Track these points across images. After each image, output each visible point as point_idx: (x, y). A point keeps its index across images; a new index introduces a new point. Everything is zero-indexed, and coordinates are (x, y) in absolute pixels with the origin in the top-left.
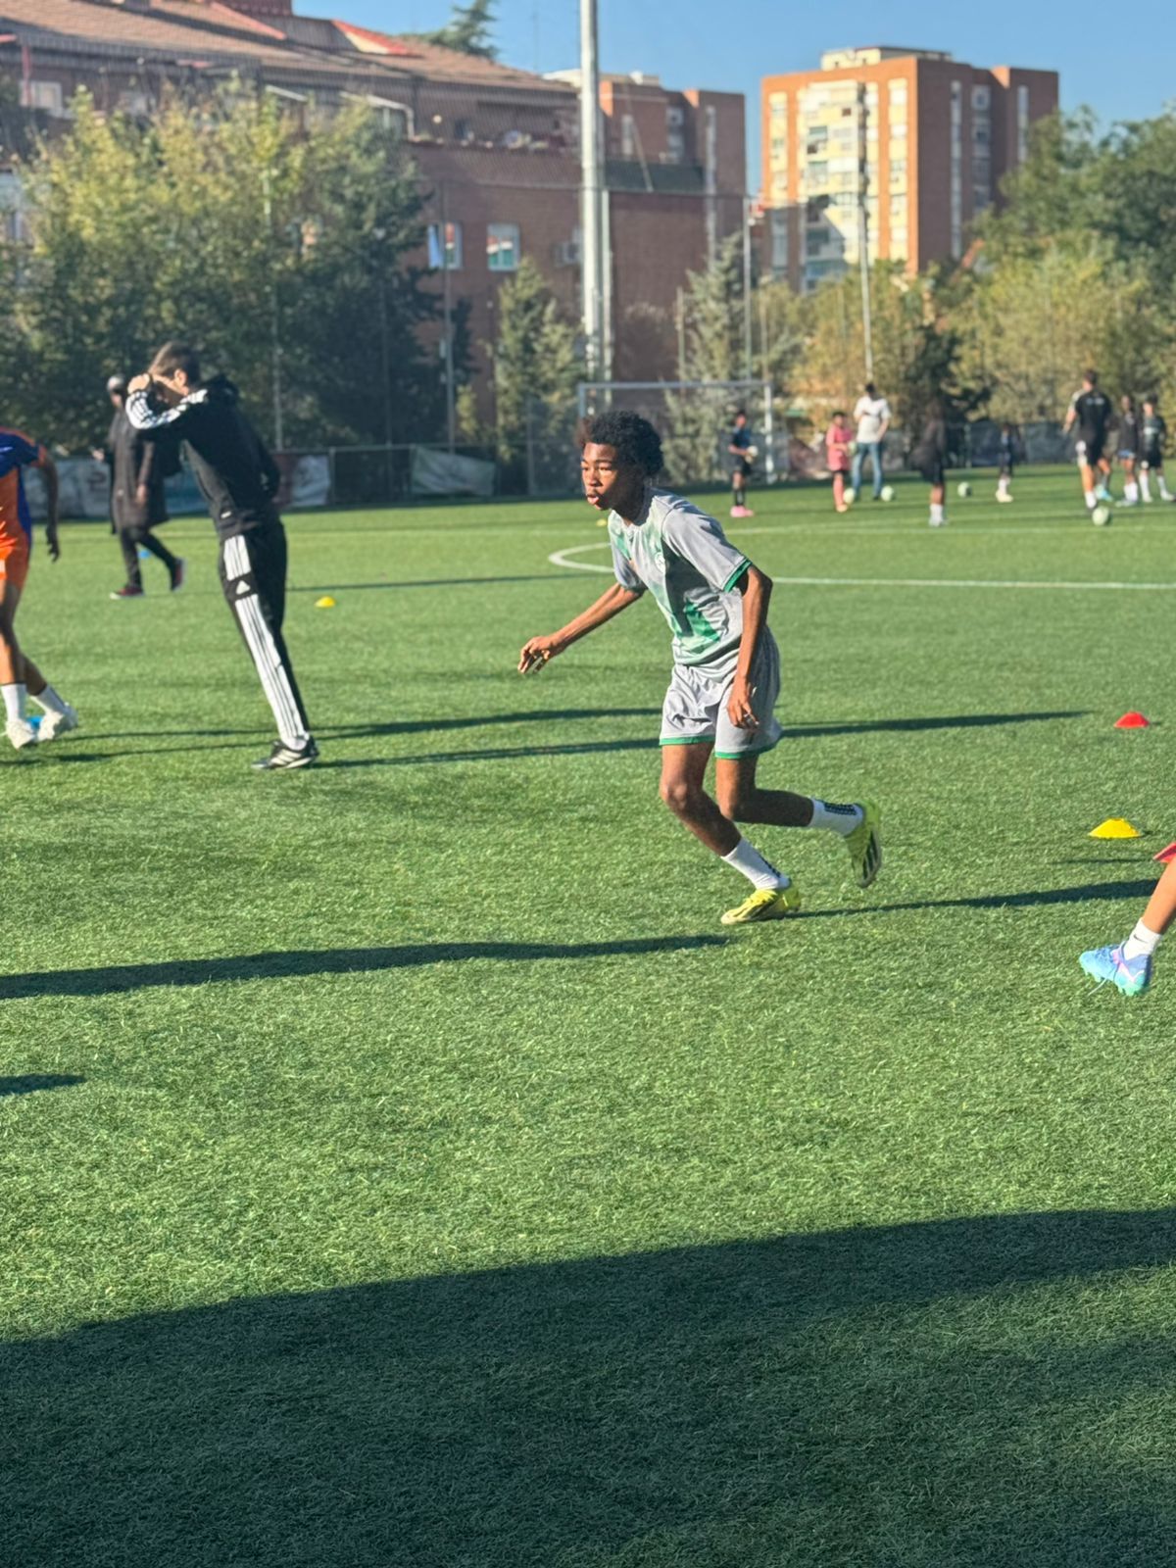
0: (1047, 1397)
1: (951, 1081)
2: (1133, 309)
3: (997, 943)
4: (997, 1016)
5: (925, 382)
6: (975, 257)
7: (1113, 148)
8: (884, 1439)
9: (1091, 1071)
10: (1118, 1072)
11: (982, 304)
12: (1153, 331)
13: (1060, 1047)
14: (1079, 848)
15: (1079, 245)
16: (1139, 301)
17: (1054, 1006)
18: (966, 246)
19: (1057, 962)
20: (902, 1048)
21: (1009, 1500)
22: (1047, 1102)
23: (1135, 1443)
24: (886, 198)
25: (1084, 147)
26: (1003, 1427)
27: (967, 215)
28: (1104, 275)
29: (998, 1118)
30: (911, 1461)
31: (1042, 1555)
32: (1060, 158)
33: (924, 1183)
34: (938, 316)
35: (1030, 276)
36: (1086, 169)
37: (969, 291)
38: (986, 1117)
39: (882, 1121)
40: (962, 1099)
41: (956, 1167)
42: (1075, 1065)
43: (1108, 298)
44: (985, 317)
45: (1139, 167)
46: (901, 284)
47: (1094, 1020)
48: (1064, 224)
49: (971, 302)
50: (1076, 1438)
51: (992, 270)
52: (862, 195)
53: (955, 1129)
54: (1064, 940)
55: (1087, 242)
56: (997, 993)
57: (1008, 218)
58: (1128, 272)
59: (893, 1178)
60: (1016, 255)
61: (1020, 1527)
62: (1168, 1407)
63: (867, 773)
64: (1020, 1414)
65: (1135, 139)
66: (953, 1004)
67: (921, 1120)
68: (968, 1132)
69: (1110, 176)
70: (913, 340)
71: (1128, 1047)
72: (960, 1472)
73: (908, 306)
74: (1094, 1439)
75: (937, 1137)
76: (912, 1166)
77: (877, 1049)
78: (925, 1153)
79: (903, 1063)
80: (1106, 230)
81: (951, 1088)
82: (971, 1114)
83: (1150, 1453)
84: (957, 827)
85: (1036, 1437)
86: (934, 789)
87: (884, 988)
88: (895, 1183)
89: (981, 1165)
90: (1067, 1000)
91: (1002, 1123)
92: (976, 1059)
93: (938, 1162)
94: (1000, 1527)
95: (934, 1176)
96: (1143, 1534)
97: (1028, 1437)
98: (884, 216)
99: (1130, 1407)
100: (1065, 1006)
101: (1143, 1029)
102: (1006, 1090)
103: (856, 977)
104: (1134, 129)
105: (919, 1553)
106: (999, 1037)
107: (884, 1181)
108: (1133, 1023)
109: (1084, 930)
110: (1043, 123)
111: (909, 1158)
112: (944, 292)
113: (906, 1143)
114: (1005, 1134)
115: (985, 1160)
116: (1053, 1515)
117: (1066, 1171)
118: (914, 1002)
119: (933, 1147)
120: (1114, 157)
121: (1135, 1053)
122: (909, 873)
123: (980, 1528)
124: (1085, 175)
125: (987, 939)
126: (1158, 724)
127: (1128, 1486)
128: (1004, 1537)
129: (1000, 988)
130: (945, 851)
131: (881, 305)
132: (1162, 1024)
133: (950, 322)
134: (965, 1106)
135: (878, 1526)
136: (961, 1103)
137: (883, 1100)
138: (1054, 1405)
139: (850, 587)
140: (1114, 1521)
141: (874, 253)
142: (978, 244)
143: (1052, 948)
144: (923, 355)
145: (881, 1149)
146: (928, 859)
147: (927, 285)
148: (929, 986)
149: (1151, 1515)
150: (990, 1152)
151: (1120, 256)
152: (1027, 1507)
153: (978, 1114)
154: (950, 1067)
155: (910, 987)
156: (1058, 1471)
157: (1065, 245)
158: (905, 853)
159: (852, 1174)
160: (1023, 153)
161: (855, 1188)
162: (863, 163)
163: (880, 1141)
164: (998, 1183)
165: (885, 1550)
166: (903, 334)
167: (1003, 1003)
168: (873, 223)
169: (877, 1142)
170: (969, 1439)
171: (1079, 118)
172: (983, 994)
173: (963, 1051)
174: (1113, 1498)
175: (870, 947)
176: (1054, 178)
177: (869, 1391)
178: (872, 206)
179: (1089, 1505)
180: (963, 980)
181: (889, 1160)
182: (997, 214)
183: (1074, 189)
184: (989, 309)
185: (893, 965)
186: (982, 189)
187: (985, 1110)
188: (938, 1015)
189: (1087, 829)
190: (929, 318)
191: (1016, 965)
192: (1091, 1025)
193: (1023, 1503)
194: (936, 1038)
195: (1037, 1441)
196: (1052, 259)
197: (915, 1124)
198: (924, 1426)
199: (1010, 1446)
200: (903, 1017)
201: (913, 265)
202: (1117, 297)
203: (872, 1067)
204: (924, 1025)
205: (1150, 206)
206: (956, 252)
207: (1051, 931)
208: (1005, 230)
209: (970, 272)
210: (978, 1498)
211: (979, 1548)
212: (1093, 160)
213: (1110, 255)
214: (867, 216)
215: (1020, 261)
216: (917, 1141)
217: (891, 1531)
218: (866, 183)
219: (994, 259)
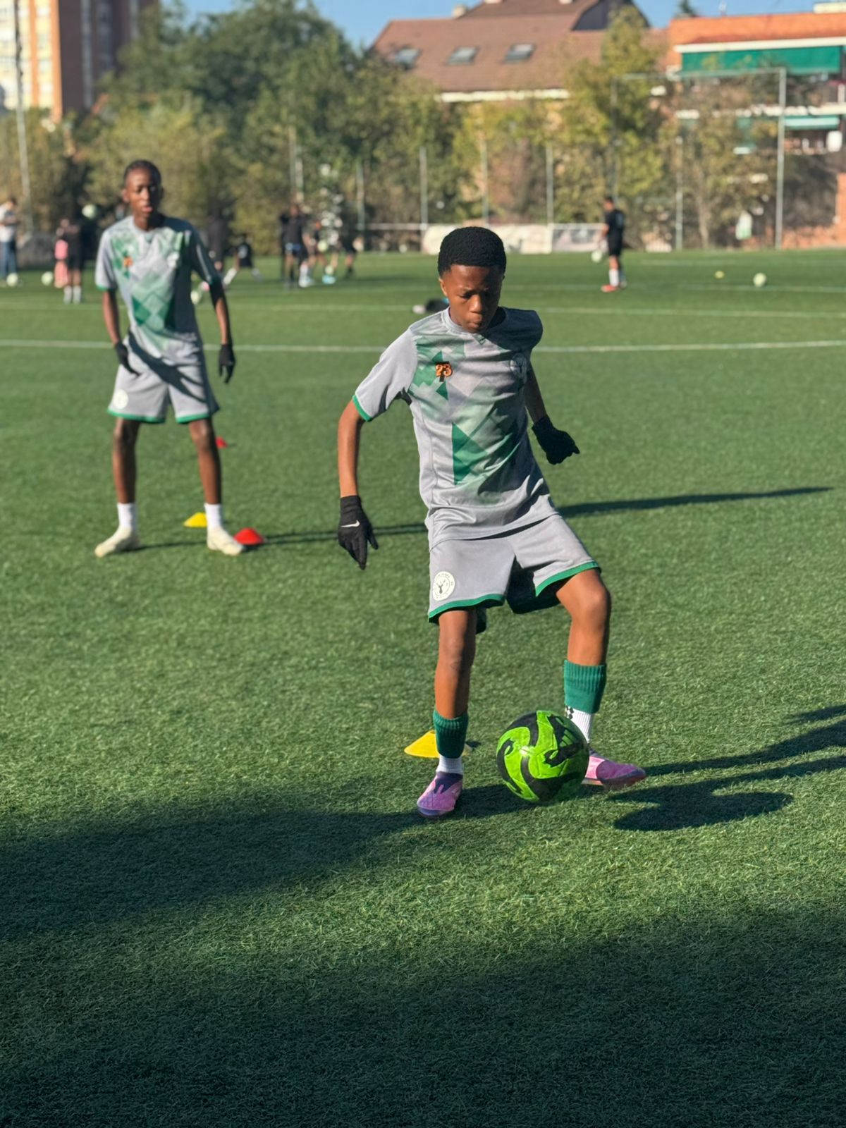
0: (146, 921)
1: (83, 703)
2: (215, 149)
3: (117, 603)
4: (117, 655)
5: (68, 198)
6: (102, 107)
7: (199, 32)
8: (28, 959)
9: (183, 692)
10: (202, 691)
11: (107, 141)
12: (230, 166)
13: (161, 676)
14: (177, 534)
15: (177, 102)
16: (220, 143)
17: (157, 646)
18: (95, 98)
19: (160, 615)
20: (47, 680)
21: (116, 995)
22: (151, 714)
23: (207, 948)
24: (35, 61)
25: (178, 31)
26: (114, 945)
27: (96, 75)
28: (195, 124)
29: (115, 728)
30: (47, 974)
31: (139, 1031)
32: (161, 38)
33: (62, 777)
34: (77, 149)
35: (141, 123)
36: (179, 48)
37: (97, 132)
38: (108, 727)
39: (32, 733)
40: (90, 715)
41: (86, 764)
42: (171, 688)
43: (198, 141)
44: (110, 150)
45: (217, 47)
46: (49, 125)
47: (185, 655)
48: (166, 86)
49: (100, 140)
50: (165, 948)
51: (115, 118)
52: (18, 58)
53: (86, 736)
54: (165, 599)
55: (182, 99)
56: (117, 639)
57: (125, 80)
58: (212, 123)
59: (39, 774)
60: (130, 108)
61: (123, 1014)
62: (230, 921)
63: (25, 483)
64: (126, 934)
65: (214, 28)
66: (85, 648)
67: (60, 732)
68: (94, 739)
69: (197, 53)
70: (58, 167)
71: (209, 673)
72: (82, 978)
73: (54, 142)
74: (178, 948)
75: (71, 743)
76: (54, 765)
77: (29, 682)
78: (63, 755)
79: (48, 691)
80: (196, 91)
81: (83, 707)
82: (96, 725)
83: (217, 954)
84: (90, 520)
85: (137, 950)
86: (74, 494)
87: (36, 637)
88: (40, 777)
89: (103, 761)
90: (166, 642)
91: (118, 731)
92: (101, 686)
93: (73, 760)
94: (110, 1015)
95: (69, 770)
96: (210, 1010)
97: (131, 950)
98: (35, 74)
99: (203, 924)
100: (165, 647)
101: (220, 660)
102: (122, 708)
103: (15, 631)
104: (213, 19)
105: (52, 1038)
106: (118, 670)
107: (33, 776)
108: (212, 657)
109: (180, 592)
110: (148, 12)
111: (51, 758)
112: (81, 132)
113: (49, 748)
114: (121, 739)
115: (106, 757)
116: (148, 1003)
117: (163, 763)
118: (57, 647)
119: (68, 750)
120: (199, 40)
121: (214, 677)
122: (55, 554)
123: (96, 1016)
124: (180, 51)
125: (111, 600)
126: (234, 445)
127: (200, 979)
128: (113, 1021)
129: (119, 635)
130: (81, 538)
131: (34, 140)
132: (233, 656)
133: (85, 154)
134: (92, 720)
135: (22, 1022)
136: (89, 718)
137: (33, 719)
138: (151, 927)
139: (11, 348)
140: (190, 1003)
141: (28, 102)
142: (104, 98)
143: (157, 605)
144: (66, 178)
145: (30, 753)
146: (68, 544)
147: (67, 127)
148: (68, 636)
149: (216, 997)
150: (110, 752)
151: (206, 110)
152: (129, 999)
153: (102, 725)
154: (82, 692)
155: (54, 636)
156: (152, 972)
157: (167, 102)
158: (52, 540)
159: (9, 773)
160: (135, 33)
161: (11, 783)
162: (17, 33)
163: (30, 748)
164: (115, 773)
165: (26, 1038)
166: (50, 162)
167: (121, 646)
168: (27, 79)
169: (28, 749)
170: (89, 955)
171: (174, 9)
172: (107, 640)
173: (91, 681)
174: (190, 987)
175: (25, 608)
176: (157, 52)
177: (18, 926)
178: (26, 66)
179: (174, 993)
180: (93, 630)
181: (37, 761)
182: (117, 76)
183: (172, 61)
184: (114, 145)
185: (42, 620)
186: (106, 57)
187: (106, 722)
188: (74, 656)
189: (184, 519)
190: (70, 150)
191: (131, 618)
192: (183, 659)
193: (126, 997)
194: (72, 673)
195: (138, 953)
196: (158, 112)
197: (56, 734)
198: (57, 948)
199: (120, 957)
200: (49, 658)
201: (57, 111)
202: (205, 140)
203: (25, 695)
204: (63, 664)
205: (226, 75)
206: (88, 101)
207: (156, 593)
208: (122, 89)
209: (98, 118)
210: (95, 996)
211: (95, 1031)
212: (185, 41)
213: (198, 109)
214: (21, 74)
215: (135, 112)
216: (57, 746)
217: (31, 1025)
218: (19, 49)
219: (116, 109)
